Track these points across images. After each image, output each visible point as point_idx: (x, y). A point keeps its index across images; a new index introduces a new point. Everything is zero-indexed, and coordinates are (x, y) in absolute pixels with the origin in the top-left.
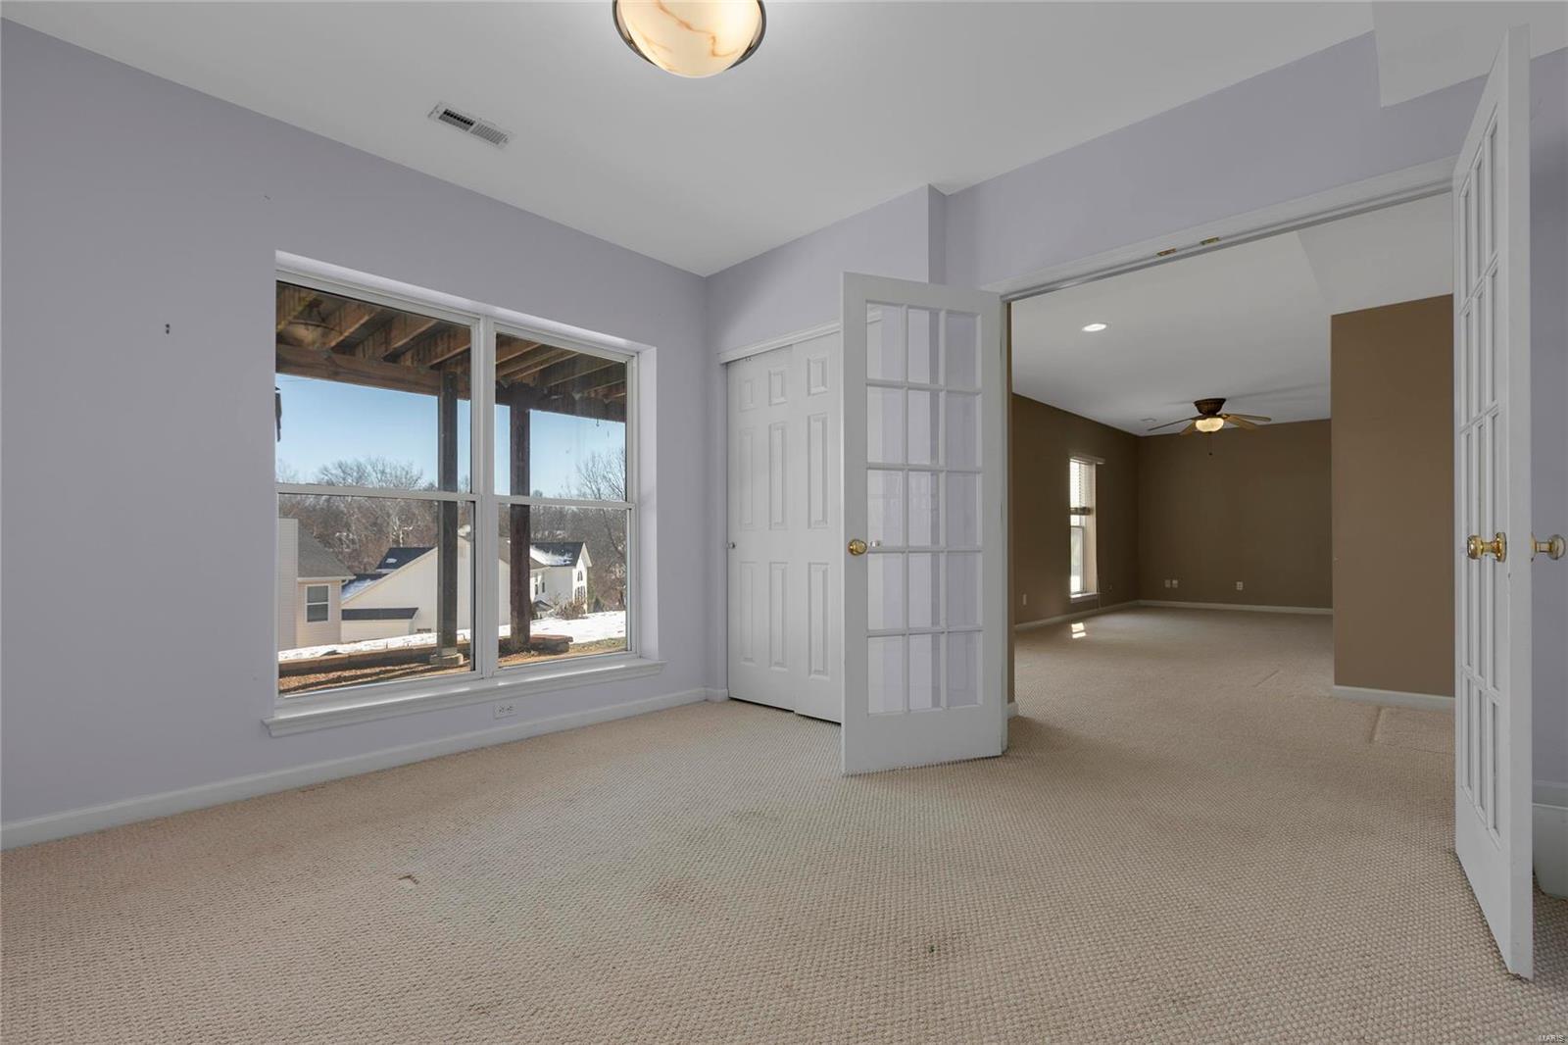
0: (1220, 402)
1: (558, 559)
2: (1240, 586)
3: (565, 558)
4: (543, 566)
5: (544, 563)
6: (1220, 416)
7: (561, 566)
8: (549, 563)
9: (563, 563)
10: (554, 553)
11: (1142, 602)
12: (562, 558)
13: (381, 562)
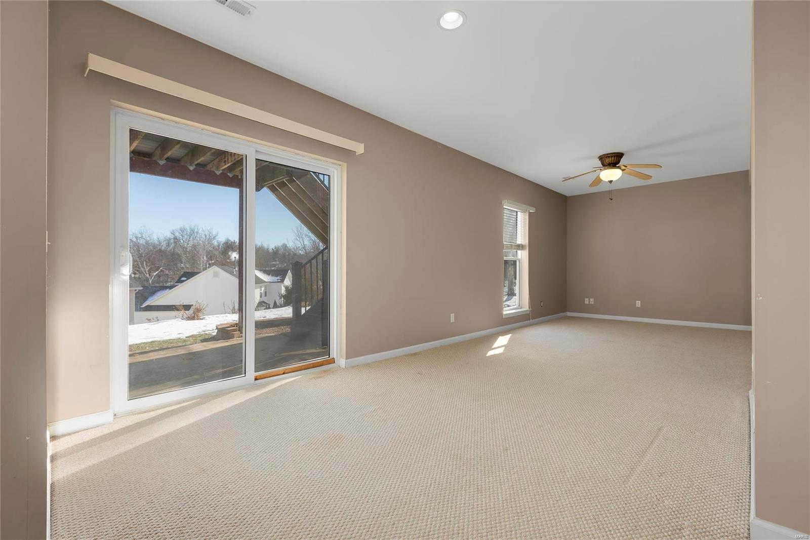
0: (619, 156)
1: (274, 279)
2: (638, 304)
3: (278, 278)
4: (266, 282)
5: (266, 281)
6: (619, 168)
7: (276, 282)
8: (269, 281)
9: (277, 281)
10: (272, 275)
11: (569, 314)
12: (276, 278)
13: (178, 280)
